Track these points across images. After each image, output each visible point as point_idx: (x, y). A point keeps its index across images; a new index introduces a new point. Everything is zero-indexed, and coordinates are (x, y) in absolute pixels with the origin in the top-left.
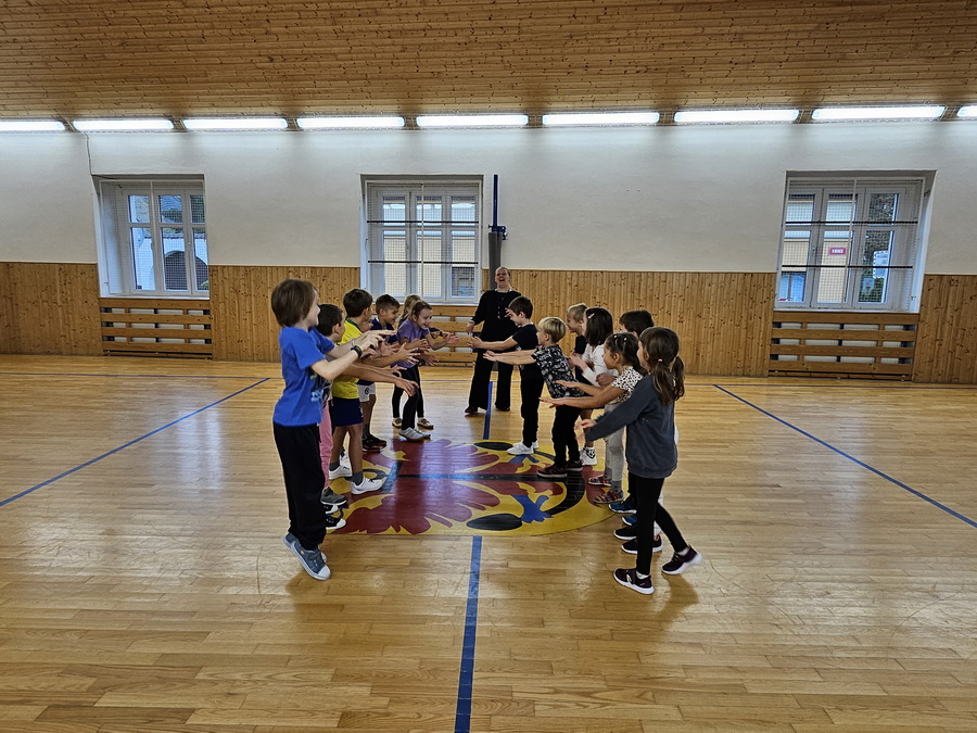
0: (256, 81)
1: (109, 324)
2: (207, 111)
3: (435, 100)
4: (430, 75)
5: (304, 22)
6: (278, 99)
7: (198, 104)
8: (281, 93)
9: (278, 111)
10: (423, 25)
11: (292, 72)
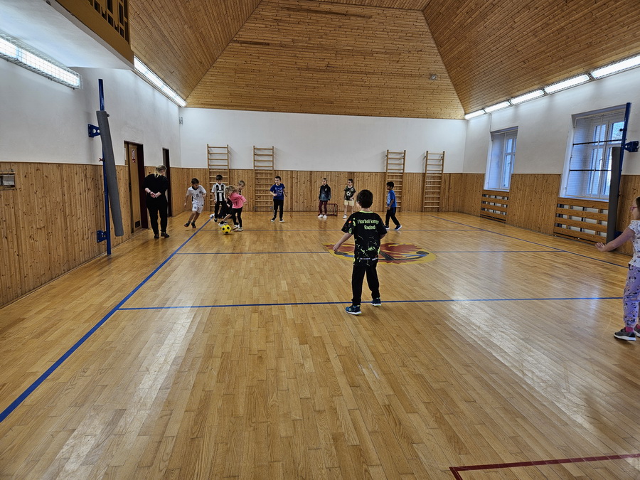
0: (525, 74)
1: (484, 202)
2: (517, 94)
3: (597, 59)
4: (587, 46)
5: (526, 41)
6: (536, 81)
7: (513, 91)
8: (535, 77)
9: (539, 86)
10: (568, 21)
11: (534, 66)
